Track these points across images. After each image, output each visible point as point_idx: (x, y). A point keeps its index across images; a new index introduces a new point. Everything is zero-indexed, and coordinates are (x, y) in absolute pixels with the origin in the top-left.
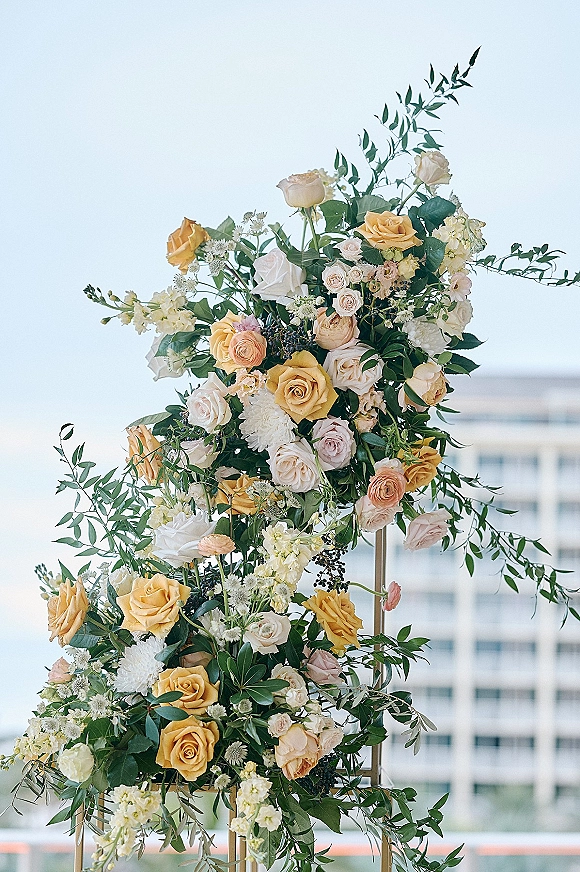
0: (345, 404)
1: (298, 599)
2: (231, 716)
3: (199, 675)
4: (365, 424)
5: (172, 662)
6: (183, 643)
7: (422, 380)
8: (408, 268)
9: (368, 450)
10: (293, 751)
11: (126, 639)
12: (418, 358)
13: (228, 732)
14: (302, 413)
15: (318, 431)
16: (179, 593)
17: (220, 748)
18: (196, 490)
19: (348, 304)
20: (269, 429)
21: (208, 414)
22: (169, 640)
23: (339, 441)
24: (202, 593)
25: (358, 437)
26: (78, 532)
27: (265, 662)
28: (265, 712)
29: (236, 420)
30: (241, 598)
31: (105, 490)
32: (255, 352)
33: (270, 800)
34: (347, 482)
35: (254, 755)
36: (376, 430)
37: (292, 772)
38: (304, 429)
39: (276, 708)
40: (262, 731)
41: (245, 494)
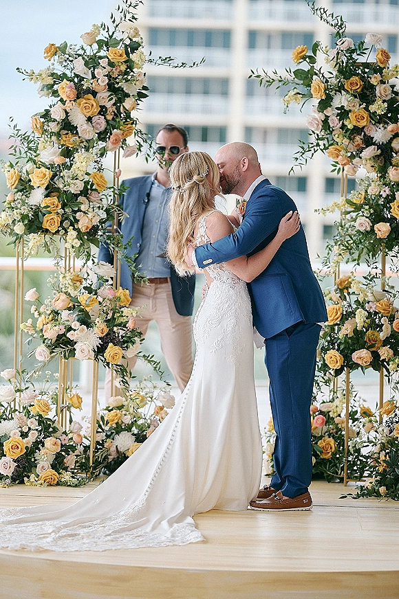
0: (103, 111)
1: (87, 174)
2: (65, 213)
3: (55, 200)
4: (109, 117)
5: (47, 196)
6: (51, 190)
7: (128, 103)
8: (123, 68)
9: (111, 126)
10: (84, 223)
11: (32, 188)
12: (127, 95)
13: (64, 218)
14: (88, 115)
15: (94, 120)
16: (49, 173)
17: (62, 222)
18: (54, 138)
19: (103, 81)
20: (79, 119)
21: (57, 114)
22: (46, 189)
23: (101, 123)
24: (56, 171)
25: (107, 121)
26: (15, 151)
27: (76, 196)
28: (75, 212)
29: (67, 116)
30: (69, 177)
31: (25, 138)
32: (73, 96)
33: (77, 238)
34: (103, 136)
35: (72, 224)
36: (113, 119)
37: (83, 230)
38: (89, 119)
39: (79, 210)
40: (74, 218)
41: (70, 140)
